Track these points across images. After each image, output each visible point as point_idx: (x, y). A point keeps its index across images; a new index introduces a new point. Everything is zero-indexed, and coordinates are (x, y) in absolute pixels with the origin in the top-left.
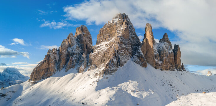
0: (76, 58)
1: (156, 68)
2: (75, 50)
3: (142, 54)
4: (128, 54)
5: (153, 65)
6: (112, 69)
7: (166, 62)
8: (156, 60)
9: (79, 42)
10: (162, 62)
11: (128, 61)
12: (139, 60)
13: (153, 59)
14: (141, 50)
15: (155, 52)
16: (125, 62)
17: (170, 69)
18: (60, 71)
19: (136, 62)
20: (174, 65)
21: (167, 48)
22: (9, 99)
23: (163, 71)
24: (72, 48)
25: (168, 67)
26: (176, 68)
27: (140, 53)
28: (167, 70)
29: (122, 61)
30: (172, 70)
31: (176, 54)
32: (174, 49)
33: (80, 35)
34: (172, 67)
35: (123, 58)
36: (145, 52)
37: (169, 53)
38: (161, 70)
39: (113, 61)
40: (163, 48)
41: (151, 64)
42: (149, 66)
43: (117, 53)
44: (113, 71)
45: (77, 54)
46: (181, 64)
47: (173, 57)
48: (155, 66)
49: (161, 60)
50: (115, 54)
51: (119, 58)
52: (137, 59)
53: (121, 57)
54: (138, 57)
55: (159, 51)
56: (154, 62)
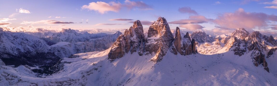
0: (136, 45)
1: (182, 55)
2: (135, 40)
3: (175, 47)
4: (167, 47)
5: (180, 53)
6: (160, 58)
7: (187, 51)
8: (182, 50)
9: (136, 33)
10: (185, 51)
11: (168, 51)
12: (173, 51)
13: (181, 50)
14: (174, 44)
15: (181, 46)
16: (166, 53)
17: (189, 54)
18: (127, 53)
19: (172, 52)
20: (192, 51)
21: (188, 42)
22: (99, 71)
23: (186, 56)
24: (133, 37)
25: (189, 53)
26: (193, 53)
27: (173, 46)
28: (188, 55)
29: (165, 52)
30: (191, 54)
31: (193, 45)
32: (192, 41)
33: (137, 28)
34: (191, 52)
35: (165, 50)
36: (176, 46)
37: (189, 45)
38: (185, 55)
39: (161, 54)
40: (186, 43)
41: (179, 53)
42: (178, 54)
43: (162, 49)
44: (161, 59)
45: (136, 42)
46: (196, 50)
47: (191, 47)
48: (181, 53)
49: (185, 50)
50: (161, 49)
51: (163, 51)
52: (172, 50)
53: (164, 50)
54: (173, 49)
55: (184, 45)
56: (181, 52)
